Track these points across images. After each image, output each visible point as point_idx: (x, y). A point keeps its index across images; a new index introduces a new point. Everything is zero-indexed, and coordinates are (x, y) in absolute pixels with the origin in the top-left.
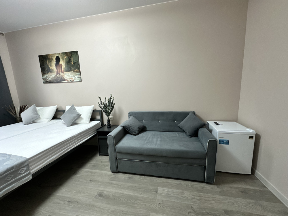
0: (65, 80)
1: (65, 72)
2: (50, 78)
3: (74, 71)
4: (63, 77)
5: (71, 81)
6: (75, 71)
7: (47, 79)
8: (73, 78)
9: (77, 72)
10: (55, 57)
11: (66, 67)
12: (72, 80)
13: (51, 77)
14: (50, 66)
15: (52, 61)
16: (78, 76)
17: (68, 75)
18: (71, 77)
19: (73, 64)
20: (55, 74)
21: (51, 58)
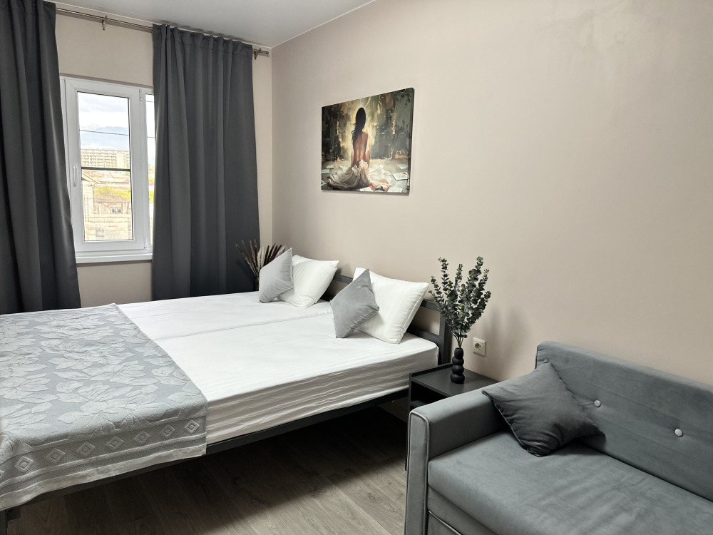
0: (367, 185)
1: (373, 158)
2: (336, 174)
3: (394, 158)
4: (365, 175)
5: (382, 188)
6: (397, 156)
7: (329, 178)
8: (389, 179)
9: (400, 161)
10: (356, 112)
11: (376, 142)
12: (384, 187)
13: (340, 172)
14: (340, 140)
15: (348, 124)
16: (401, 174)
17: (377, 171)
18: (383, 177)
19: (394, 133)
20: (350, 165)
21: (347, 114)
